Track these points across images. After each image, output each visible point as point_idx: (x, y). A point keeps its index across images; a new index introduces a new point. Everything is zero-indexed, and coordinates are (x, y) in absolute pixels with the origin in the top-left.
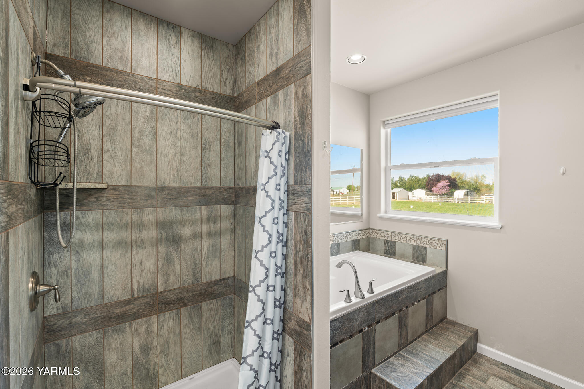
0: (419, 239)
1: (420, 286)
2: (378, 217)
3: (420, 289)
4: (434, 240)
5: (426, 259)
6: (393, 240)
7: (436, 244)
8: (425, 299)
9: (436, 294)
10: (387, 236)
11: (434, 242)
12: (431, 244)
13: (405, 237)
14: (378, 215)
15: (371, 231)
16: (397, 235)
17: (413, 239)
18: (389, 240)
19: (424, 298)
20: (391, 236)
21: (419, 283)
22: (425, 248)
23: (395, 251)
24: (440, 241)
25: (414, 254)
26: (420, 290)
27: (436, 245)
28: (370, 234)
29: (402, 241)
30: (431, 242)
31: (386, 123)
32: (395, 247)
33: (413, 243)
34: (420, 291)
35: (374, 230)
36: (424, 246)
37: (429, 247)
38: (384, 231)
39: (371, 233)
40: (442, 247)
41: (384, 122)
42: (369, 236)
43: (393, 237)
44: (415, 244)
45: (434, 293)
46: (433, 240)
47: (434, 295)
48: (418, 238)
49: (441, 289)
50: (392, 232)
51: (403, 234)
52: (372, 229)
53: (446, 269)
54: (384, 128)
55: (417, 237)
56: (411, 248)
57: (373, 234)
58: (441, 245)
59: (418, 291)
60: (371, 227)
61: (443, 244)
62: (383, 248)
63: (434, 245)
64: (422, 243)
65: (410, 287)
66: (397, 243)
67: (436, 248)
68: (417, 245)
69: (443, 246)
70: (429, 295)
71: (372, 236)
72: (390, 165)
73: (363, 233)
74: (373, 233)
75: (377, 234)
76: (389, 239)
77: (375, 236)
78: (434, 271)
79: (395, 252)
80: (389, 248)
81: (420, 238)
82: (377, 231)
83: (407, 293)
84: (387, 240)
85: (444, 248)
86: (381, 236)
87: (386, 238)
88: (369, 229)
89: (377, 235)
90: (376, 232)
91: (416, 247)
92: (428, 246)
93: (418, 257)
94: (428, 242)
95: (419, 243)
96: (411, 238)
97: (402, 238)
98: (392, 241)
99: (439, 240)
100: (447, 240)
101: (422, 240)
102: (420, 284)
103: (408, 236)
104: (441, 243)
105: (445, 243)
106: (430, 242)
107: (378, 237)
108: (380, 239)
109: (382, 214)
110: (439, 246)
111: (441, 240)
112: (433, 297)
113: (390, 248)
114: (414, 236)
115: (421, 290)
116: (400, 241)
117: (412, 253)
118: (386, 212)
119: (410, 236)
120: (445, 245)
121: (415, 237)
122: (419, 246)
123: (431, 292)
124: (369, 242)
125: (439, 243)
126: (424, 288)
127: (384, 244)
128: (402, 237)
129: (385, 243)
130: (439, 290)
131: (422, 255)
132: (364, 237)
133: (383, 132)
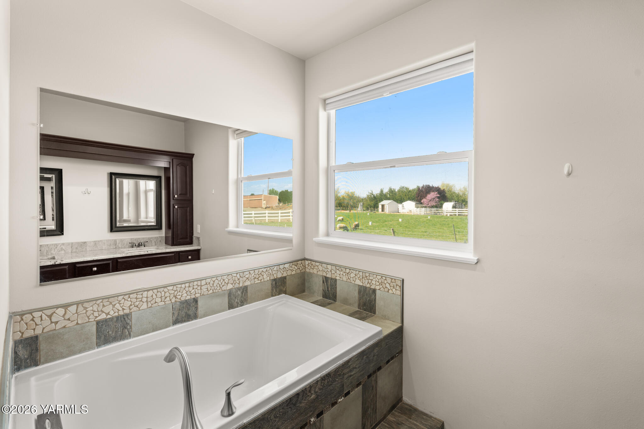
0: (366, 277)
1: (349, 367)
2: (315, 241)
3: (351, 371)
4: (386, 279)
5: (375, 307)
6: (333, 277)
7: (388, 285)
8: (361, 386)
9: (382, 370)
10: (326, 270)
11: (386, 282)
12: (382, 285)
13: (348, 273)
14: (314, 239)
15: (307, 262)
16: (338, 270)
17: (358, 276)
18: (328, 277)
19: (358, 385)
20: (331, 272)
21: (348, 362)
22: (374, 291)
23: (336, 293)
24: (393, 281)
25: (360, 299)
26: (350, 374)
27: (389, 287)
28: (305, 267)
29: (345, 279)
30: (382, 282)
31: (327, 102)
32: (336, 288)
33: (358, 282)
34: (351, 376)
35: (310, 262)
36: (373, 287)
37: (379, 289)
38: (322, 263)
39: (307, 266)
40: (396, 290)
41: (325, 100)
42: (303, 270)
43: (333, 272)
44: (361, 284)
45: (379, 369)
46: (384, 278)
47: (378, 373)
48: (366, 274)
49: (392, 358)
50: (332, 265)
51: (346, 268)
52: (307, 260)
53: (400, 325)
54: (325, 110)
55: (364, 273)
56: (355, 290)
57: (309, 268)
58: (395, 287)
59: (346, 376)
60: (307, 257)
61: (397, 285)
62: (321, 289)
63: (386, 287)
64: (370, 283)
65: (328, 375)
66: (338, 282)
67: (388, 292)
68: (364, 285)
69: (398, 288)
70: (369, 376)
71: (307, 270)
72: (334, 165)
73: (293, 266)
74: (308, 265)
75: (314, 267)
76: (329, 275)
77: (311, 271)
78: (380, 332)
79: (336, 296)
80: (328, 288)
81: (367, 275)
82: (314, 263)
83: (320, 389)
84: (326, 277)
85: (399, 293)
86: (318, 270)
87: (325, 274)
88: (305, 259)
89: (313, 269)
90: (312, 265)
91: (362, 289)
92: (377, 288)
93: (365, 304)
94: (378, 282)
95: (366, 283)
96: (356, 275)
97: (344, 274)
98: (332, 279)
99: (392, 279)
100: (403, 280)
101: (371, 278)
102: (350, 364)
103: (352, 271)
104: (394, 284)
105: (399, 283)
106: (380, 281)
107: (315, 271)
108: (317, 275)
109: (321, 238)
110: (392, 288)
111: (395, 279)
112: (376, 377)
113: (329, 289)
114: (359, 271)
115: (352, 373)
116: (341, 279)
117: (357, 298)
118: (328, 235)
119: (354, 272)
120: (400, 287)
121: (361, 273)
122: (366, 288)
123: (371, 370)
124: (304, 280)
125: (391, 284)
126: (359, 367)
127: (322, 282)
128: (344, 272)
129: (323, 282)
130: (388, 362)
131: (370, 301)
132: (294, 273)
133: (322, 115)
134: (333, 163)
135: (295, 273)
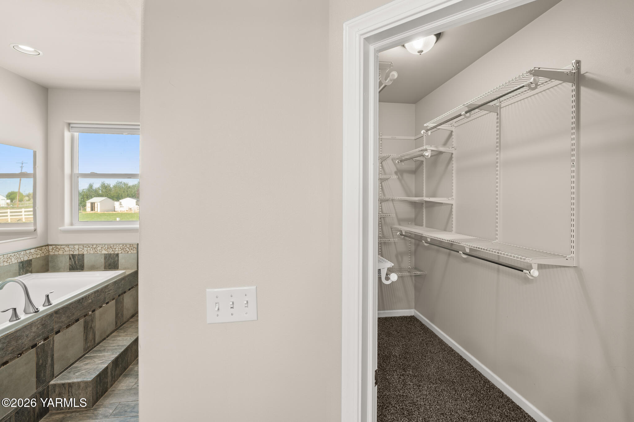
0: (111, 247)
1: (108, 288)
2: (60, 230)
3: (109, 291)
4: (126, 246)
5: (118, 265)
6: (81, 253)
7: (128, 249)
8: (115, 300)
9: (126, 293)
10: (73, 249)
11: (126, 247)
12: (123, 250)
13: (95, 248)
14: (60, 228)
15: (50, 248)
16: (85, 247)
17: (104, 248)
18: (75, 255)
19: (113, 299)
20: (78, 249)
21: (108, 286)
22: (117, 255)
23: (84, 264)
24: (131, 246)
25: (105, 263)
26: (108, 292)
27: (128, 250)
28: (49, 251)
29: (92, 252)
30: (123, 248)
31: (72, 125)
32: (84, 260)
33: (104, 252)
34: (109, 294)
35: (54, 246)
36: (116, 253)
37: (121, 253)
38: (69, 245)
39: (51, 250)
40: (133, 250)
41: (69, 124)
42: (47, 254)
43: (80, 249)
44: (107, 253)
45: (125, 292)
46: (125, 245)
47: (124, 295)
48: (110, 246)
49: (132, 288)
50: (79, 245)
51: (93, 245)
52: (51, 245)
53: (136, 270)
54: (69, 131)
55: (109, 246)
56: (102, 258)
57: (54, 251)
58: (133, 249)
59: (107, 293)
60: (50, 243)
61: (134, 248)
62: (68, 264)
63: (126, 251)
64: (114, 251)
65: (97, 291)
66: (85, 256)
67: (128, 253)
68: (109, 253)
69: (135, 249)
70: (119, 296)
71: (51, 253)
73: (38, 251)
74: (53, 249)
75: (59, 249)
76: (76, 253)
77: (56, 253)
78: (125, 272)
79: (83, 266)
80: (75, 262)
81: (112, 246)
82: (59, 247)
83: (94, 298)
84: (72, 255)
85: (135, 252)
86: (64, 251)
87: (72, 253)
88: (48, 245)
89: (58, 251)
90: (57, 248)
91: (108, 256)
92: (120, 252)
93: (110, 265)
94: (120, 248)
95: (111, 251)
96: (102, 248)
97: (91, 249)
98: (79, 255)
99: (130, 245)
100: (138, 244)
101: (114, 247)
102: (109, 287)
103: (99, 246)
104: (132, 247)
105: (136, 246)
106: (122, 248)
107: (61, 252)
108: (63, 255)
109: (66, 227)
110: (130, 250)
111: (132, 245)
112: (123, 297)
113: (77, 262)
114: (105, 245)
115: (110, 293)
116: (89, 253)
117: (103, 263)
118: (72, 224)
119: (101, 246)
120: (136, 248)
121: (106, 246)
122: (111, 254)
123: (120, 291)
124: (48, 261)
125: (130, 248)
126: (113, 290)
127: (68, 259)
128: (91, 248)
129: (70, 259)
130: (130, 289)
131: (114, 262)
132: (38, 256)
133: (67, 135)
134: (76, 171)
135: (40, 256)
